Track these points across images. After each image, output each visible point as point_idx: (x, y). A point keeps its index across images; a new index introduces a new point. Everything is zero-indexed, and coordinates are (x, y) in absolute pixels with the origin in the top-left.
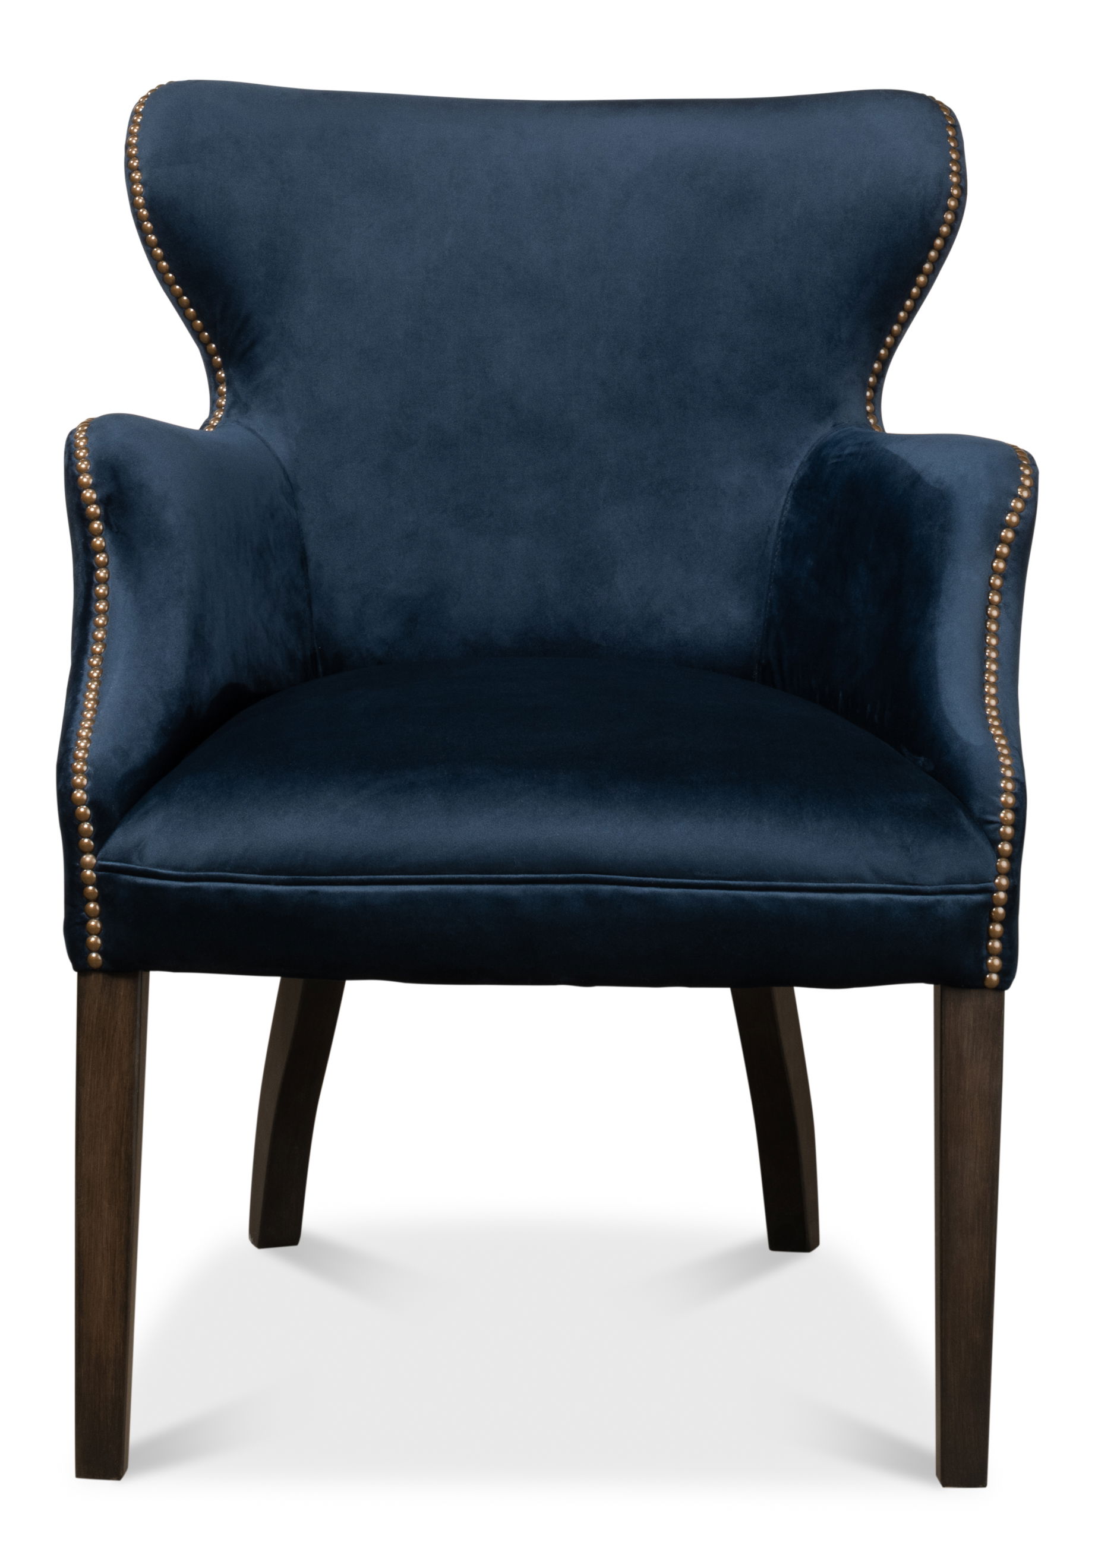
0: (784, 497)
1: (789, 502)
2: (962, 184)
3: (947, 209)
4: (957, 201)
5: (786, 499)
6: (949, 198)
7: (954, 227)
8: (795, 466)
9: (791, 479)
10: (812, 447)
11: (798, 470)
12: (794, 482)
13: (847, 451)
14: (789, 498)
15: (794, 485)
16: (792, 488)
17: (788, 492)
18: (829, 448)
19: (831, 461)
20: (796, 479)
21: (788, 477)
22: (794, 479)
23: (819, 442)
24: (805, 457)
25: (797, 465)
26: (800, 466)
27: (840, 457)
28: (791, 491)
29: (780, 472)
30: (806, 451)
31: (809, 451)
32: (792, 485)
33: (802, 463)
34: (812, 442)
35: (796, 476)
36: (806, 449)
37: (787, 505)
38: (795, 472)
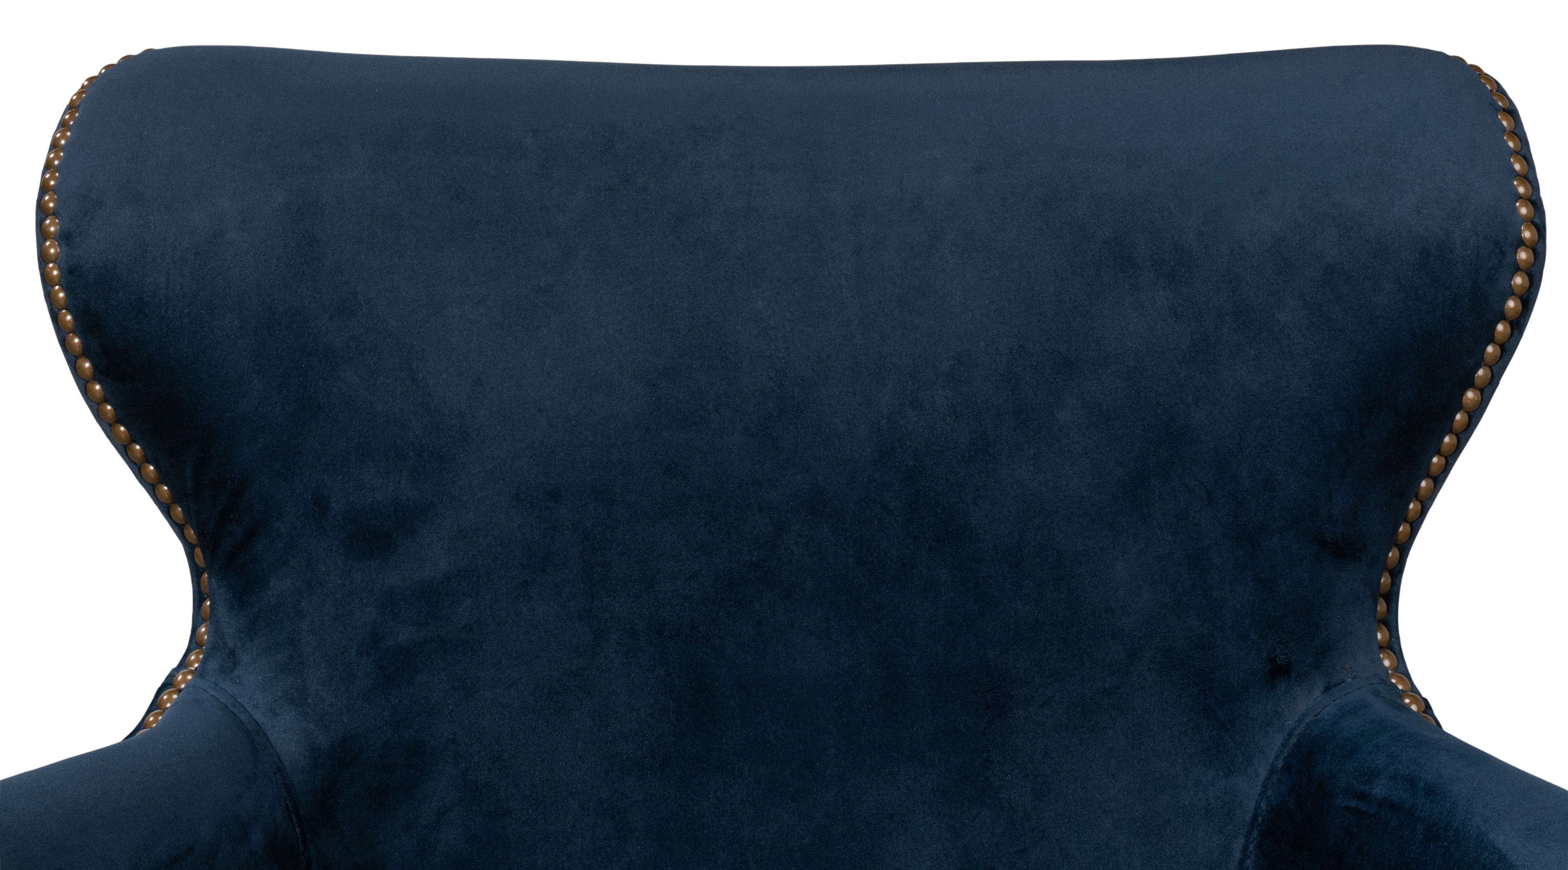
0: (1241, 840)
1: (1252, 857)
2: (1537, 220)
3: (1516, 268)
4: (1531, 251)
5: (1245, 848)
6: (1518, 248)
7: (1528, 301)
8: (1257, 776)
9: (1253, 804)
10: (1290, 735)
11: (1265, 786)
12: (1260, 813)
13: (1379, 790)
14: (1251, 847)
15: (1260, 819)
16: (1256, 825)
17: (1249, 833)
18: (1330, 759)
19: (1341, 797)
20: (1263, 805)
21: (1246, 798)
22: (1258, 804)
23: (1303, 725)
24: (1277, 757)
25: (1263, 772)
26: (1268, 778)
27: (1363, 796)
28: (1255, 833)
29: (1221, 774)
30: (1279, 744)
31: (1284, 745)
32: (1254, 818)
33: (1272, 771)
34: (1289, 724)
35: (1262, 799)
36: (1278, 740)
37: (1249, 862)
38: (1259, 789)
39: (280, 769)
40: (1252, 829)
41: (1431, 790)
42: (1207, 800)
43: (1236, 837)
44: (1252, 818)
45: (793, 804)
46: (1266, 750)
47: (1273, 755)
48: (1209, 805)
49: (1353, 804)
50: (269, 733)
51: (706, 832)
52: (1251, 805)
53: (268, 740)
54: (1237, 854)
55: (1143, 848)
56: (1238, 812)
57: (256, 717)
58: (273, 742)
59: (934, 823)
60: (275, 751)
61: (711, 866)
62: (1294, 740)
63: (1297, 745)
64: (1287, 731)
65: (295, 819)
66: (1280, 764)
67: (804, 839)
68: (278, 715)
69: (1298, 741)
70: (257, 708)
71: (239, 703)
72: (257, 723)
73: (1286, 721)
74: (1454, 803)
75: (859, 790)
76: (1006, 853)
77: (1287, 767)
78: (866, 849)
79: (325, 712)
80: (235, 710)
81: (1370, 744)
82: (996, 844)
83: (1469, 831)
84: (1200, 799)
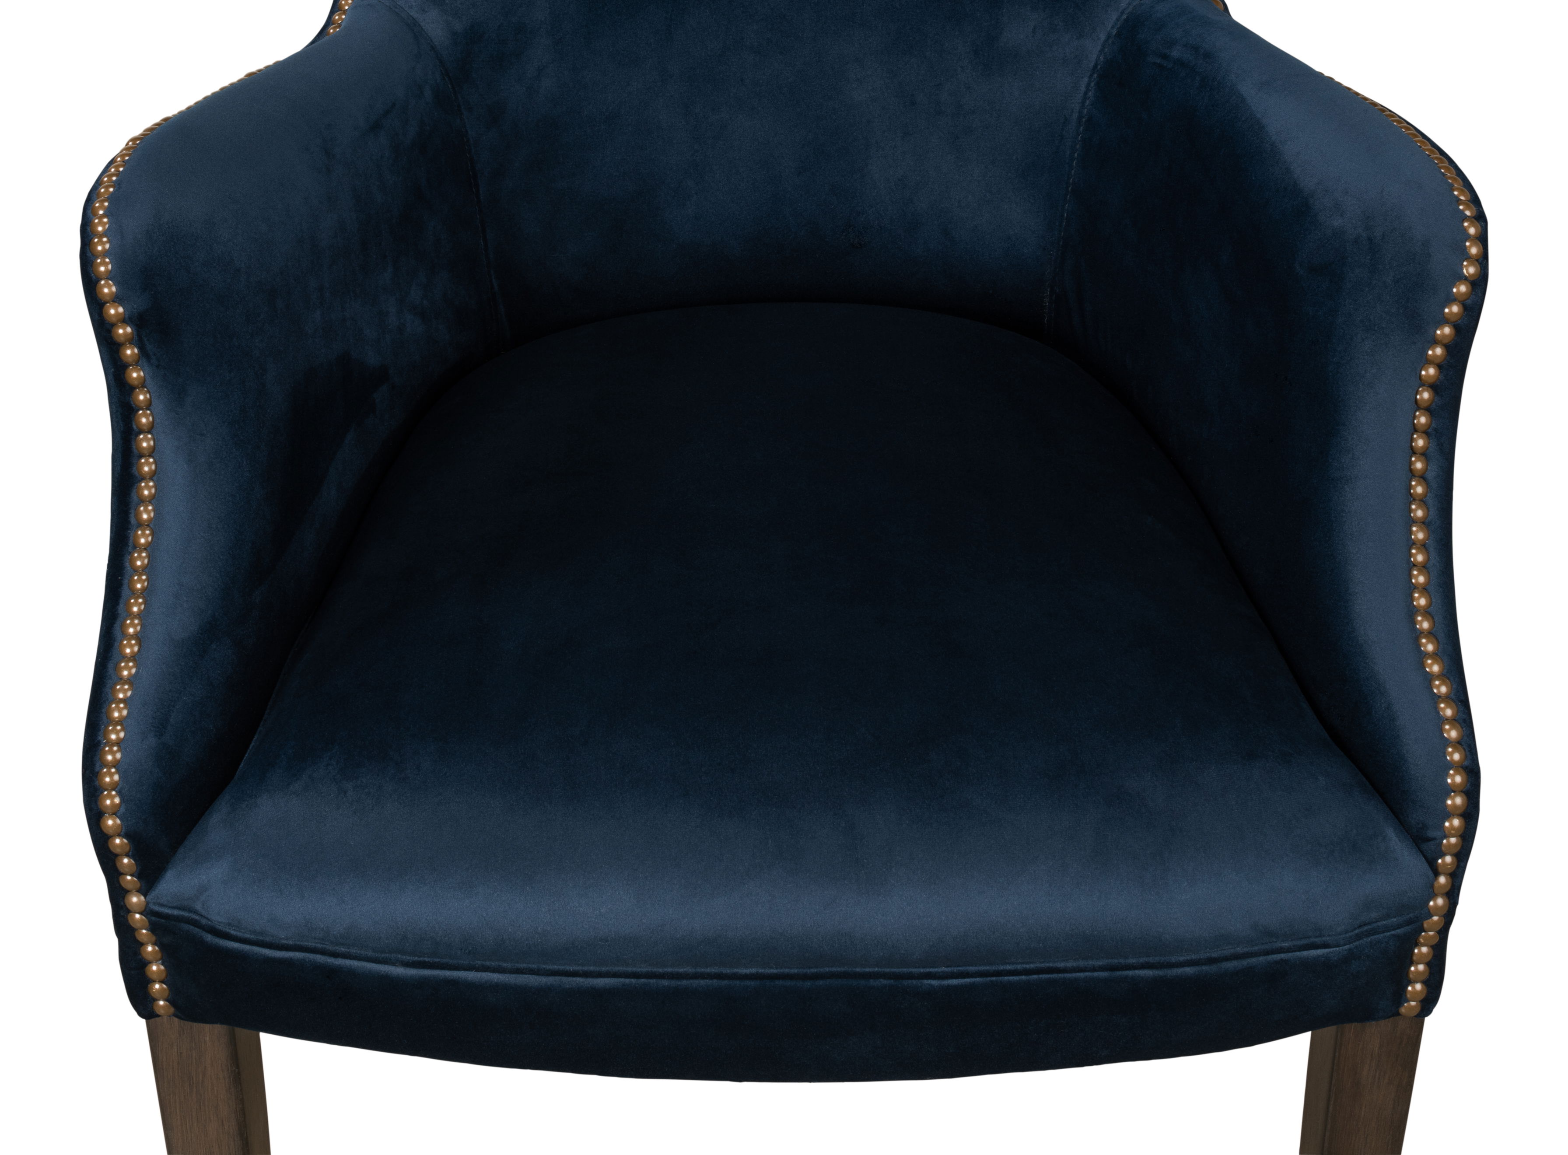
0: (1086, 80)
1: (1093, 91)
5: (1088, 85)
8: (1099, 39)
9: (1095, 56)
10: (1122, 13)
11: (1103, 46)
12: (1099, 63)
13: (1175, 53)
14: (1092, 84)
15: (1099, 67)
16: (1096, 71)
17: (1091, 75)
18: (1147, 31)
19: (1151, 56)
20: (1102, 58)
21: (1091, 53)
22: (1098, 57)
23: (1131, 7)
24: (1113, 27)
25: (1103, 37)
26: (1106, 41)
27: (1165, 57)
28: (1095, 75)
29: (1075, 37)
30: (1114, 18)
31: (1118, 20)
32: (1095, 66)
33: (1109, 37)
34: (1122, 6)
35: (1101, 54)
36: (1114, 17)
37: (1090, 93)
38: (1099, 48)
39: (433, 48)
40: (1093, 73)
41: (1208, 55)
42: (1065, 53)
43: (1082, 78)
44: (1094, 66)
45: (781, 57)
46: (1105, 23)
47: (1110, 26)
48: (1066, 57)
49: (1158, 61)
50: (422, 24)
51: (721, 75)
52: (1093, 57)
53: (422, 29)
54: (1083, 89)
55: (1021, 83)
56: (1085, 62)
57: (412, 14)
58: (425, 30)
59: (878, 67)
60: (428, 36)
61: (726, 97)
62: (1125, 17)
63: (1126, 20)
64: (1120, 10)
65: (447, 79)
66: (1115, 32)
67: (789, 78)
68: (426, 12)
69: (1127, 17)
70: (411, 8)
71: (399, 6)
72: (413, 18)
73: (1120, 4)
74: (1220, 64)
75: (826, 47)
76: (928, 86)
77: (1119, 35)
78: (832, 85)
79: (458, 8)
80: (397, 10)
81: (1173, 22)
82: (921, 80)
83: (1226, 83)
84: (1060, 53)
